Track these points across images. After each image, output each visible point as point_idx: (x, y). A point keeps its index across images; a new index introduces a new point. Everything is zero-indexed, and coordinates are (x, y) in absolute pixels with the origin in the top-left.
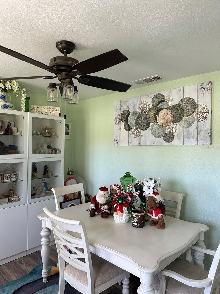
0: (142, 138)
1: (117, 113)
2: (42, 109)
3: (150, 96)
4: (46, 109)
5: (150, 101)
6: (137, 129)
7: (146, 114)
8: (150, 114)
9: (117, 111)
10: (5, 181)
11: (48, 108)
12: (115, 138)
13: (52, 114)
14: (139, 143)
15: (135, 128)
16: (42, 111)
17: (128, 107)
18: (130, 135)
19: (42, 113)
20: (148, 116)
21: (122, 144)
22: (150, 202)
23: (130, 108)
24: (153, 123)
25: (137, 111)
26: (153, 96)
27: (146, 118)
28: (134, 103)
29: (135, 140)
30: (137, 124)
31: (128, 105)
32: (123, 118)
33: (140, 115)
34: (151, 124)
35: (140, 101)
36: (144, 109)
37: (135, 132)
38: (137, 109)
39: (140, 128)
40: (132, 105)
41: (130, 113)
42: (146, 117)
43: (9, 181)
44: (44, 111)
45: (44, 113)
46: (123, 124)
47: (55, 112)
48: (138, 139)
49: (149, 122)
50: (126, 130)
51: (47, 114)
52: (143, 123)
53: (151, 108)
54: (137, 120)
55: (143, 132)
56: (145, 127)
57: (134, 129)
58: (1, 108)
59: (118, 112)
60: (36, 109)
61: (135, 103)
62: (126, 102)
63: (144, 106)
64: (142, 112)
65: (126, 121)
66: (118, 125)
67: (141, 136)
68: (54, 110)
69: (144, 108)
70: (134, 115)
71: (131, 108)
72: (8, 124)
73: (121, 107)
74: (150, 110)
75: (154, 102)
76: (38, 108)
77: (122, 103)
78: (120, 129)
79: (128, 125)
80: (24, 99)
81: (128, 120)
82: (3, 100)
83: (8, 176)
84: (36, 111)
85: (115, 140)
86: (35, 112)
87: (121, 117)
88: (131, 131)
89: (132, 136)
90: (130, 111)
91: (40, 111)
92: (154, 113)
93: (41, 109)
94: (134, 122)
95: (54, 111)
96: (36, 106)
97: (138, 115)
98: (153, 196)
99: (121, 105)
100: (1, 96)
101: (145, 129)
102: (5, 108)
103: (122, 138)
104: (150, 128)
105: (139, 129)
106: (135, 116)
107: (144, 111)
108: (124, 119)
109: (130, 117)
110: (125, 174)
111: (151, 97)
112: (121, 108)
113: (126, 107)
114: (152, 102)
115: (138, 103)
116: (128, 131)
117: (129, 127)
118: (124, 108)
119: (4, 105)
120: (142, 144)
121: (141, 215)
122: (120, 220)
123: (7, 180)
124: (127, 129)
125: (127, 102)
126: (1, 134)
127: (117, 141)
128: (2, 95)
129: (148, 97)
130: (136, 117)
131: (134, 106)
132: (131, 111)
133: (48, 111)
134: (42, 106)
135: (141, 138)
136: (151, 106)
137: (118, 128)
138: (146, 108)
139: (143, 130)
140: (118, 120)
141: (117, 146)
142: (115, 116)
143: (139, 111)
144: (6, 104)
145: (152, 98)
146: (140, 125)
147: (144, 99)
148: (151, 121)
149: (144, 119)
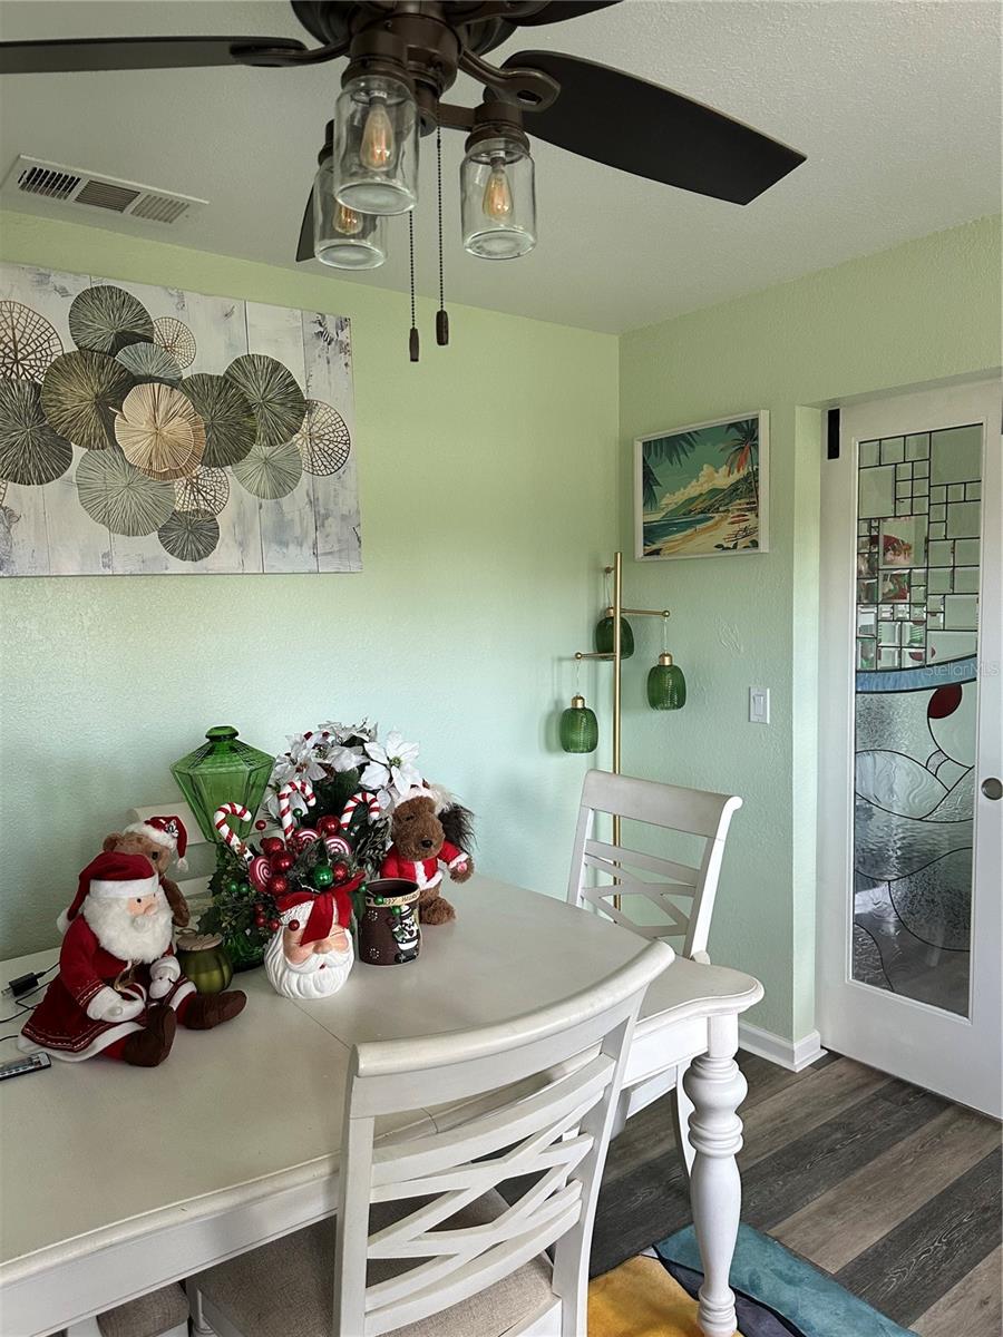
0: (22, 532)
3: (57, 281)
5: (54, 311)
7: (36, 386)
8: (62, 389)
20: (51, 400)
24: (88, 445)
26: (73, 286)
27: (41, 415)
34: (78, 451)
36: (17, 350)
42: (37, 405)
49: (63, 439)
52: (22, 437)
53: (68, 357)
55: (21, 496)
56: (35, 466)
63: (18, 333)
67: (10, 516)
69: (15, 342)
74: (61, 370)
75: (87, 326)
92: (91, 393)
101: (35, 476)
104: (71, 472)
107: (16, 361)
111: (62, 292)
114: (76, 325)
120: (20, 565)
129: (41, 283)
135: (9, 529)
136: (70, 347)
138: (29, 349)
139: (20, 479)
145: (71, 299)
147: (13, 286)
148: (74, 431)
149: (23, 416)
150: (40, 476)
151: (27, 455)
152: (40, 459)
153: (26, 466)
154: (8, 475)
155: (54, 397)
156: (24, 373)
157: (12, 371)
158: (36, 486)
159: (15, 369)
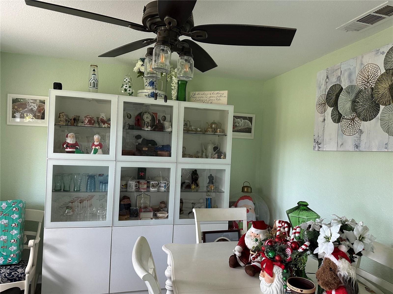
0: (364, 136)
1: (321, 91)
2: (204, 96)
3: (382, 50)
4: (209, 96)
5: (380, 61)
6: (353, 119)
7: (372, 89)
8: (379, 87)
9: (320, 88)
10: (151, 190)
11: (212, 94)
12: (316, 137)
13: (215, 101)
14: (357, 147)
15: (350, 117)
16: (204, 99)
17: (339, 78)
18: (340, 132)
19: (204, 101)
20: (376, 92)
21: (327, 147)
22: (323, 271)
23: (342, 79)
24: (385, 105)
25: (354, 83)
26: (386, 50)
27: (373, 97)
28: (350, 69)
29: (350, 141)
30: (354, 109)
31: (340, 75)
32: (330, 99)
33: (360, 91)
34: (382, 107)
35: (362, 64)
36: (368, 79)
37: (350, 124)
38: (355, 80)
39: (359, 116)
40: (346, 74)
41: (342, 89)
42: (372, 95)
43: (157, 191)
44: (206, 99)
45: (205, 102)
46: (330, 110)
47: (221, 98)
48: (355, 138)
49: (378, 104)
50: (334, 121)
51: (209, 102)
52: (367, 106)
53: (382, 75)
54: (354, 102)
55: (365, 125)
56: (369, 115)
57: (348, 119)
58: (148, 98)
59: (323, 90)
60: (196, 96)
61: (352, 69)
62: (336, 70)
63: (369, 73)
64: (365, 84)
65: (335, 105)
66: (322, 113)
67: (361, 132)
68: (219, 95)
69: (368, 76)
70: (349, 93)
71: (344, 80)
72: (163, 117)
73: (327, 80)
74: (380, 80)
75: (389, 61)
76: (199, 95)
77: (330, 72)
78: (324, 120)
79: (338, 111)
80: (175, 84)
81: (339, 102)
82: (151, 87)
83: (155, 184)
84: (196, 99)
85: (315, 140)
86: (194, 101)
87: (327, 99)
88: (343, 122)
89: (343, 132)
90: (342, 85)
91: (202, 99)
92: (388, 85)
93: (202, 96)
94: (349, 105)
95: (218, 98)
96: (197, 93)
97: (356, 91)
98: (333, 259)
99: (327, 77)
100: (150, 82)
101: (369, 118)
102: (152, 96)
103: (326, 138)
104: (379, 115)
105: (357, 119)
106: (351, 95)
107: (368, 82)
108: (332, 101)
109: (342, 97)
110: (298, 204)
111: (383, 53)
112: (327, 82)
113: (336, 80)
114: (385, 63)
115: (357, 69)
116: (338, 123)
117: (340, 115)
118: (333, 81)
119: (151, 93)
120: (362, 147)
121: (302, 293)
122: (267, 290)
123: (153, 189)
124: (337, 120)
125: (338, 69)
126: (148, 130)
127: (319, 141)
128: (151, 80)
129: (377, 53)
130: (353, 96)
131: (350, 75)
132: (344, 85)
133: (212, 98)
134: (204, 92)
135: (360, 136)
136: (383, 71)
137: (321, 119)
138: (372, 77)
139: (365, 120)
140: (322, 104)
141: (318, 150)
142: (318, 97)
143: (358, 83)
144: (153, 92)
145: (385, 54)
146: (360, 110)
147: (369, 58)
148: (381, 101)
149: (368, 99)
150: (370, 118)
151: (367, 112)
152: (371, 112)
153: (367, 115)
154: (362, 119)
155: (377, 90)
156: (369, 85)
157: (367, 86)
158: (369, 121)
159: (367, 85)
